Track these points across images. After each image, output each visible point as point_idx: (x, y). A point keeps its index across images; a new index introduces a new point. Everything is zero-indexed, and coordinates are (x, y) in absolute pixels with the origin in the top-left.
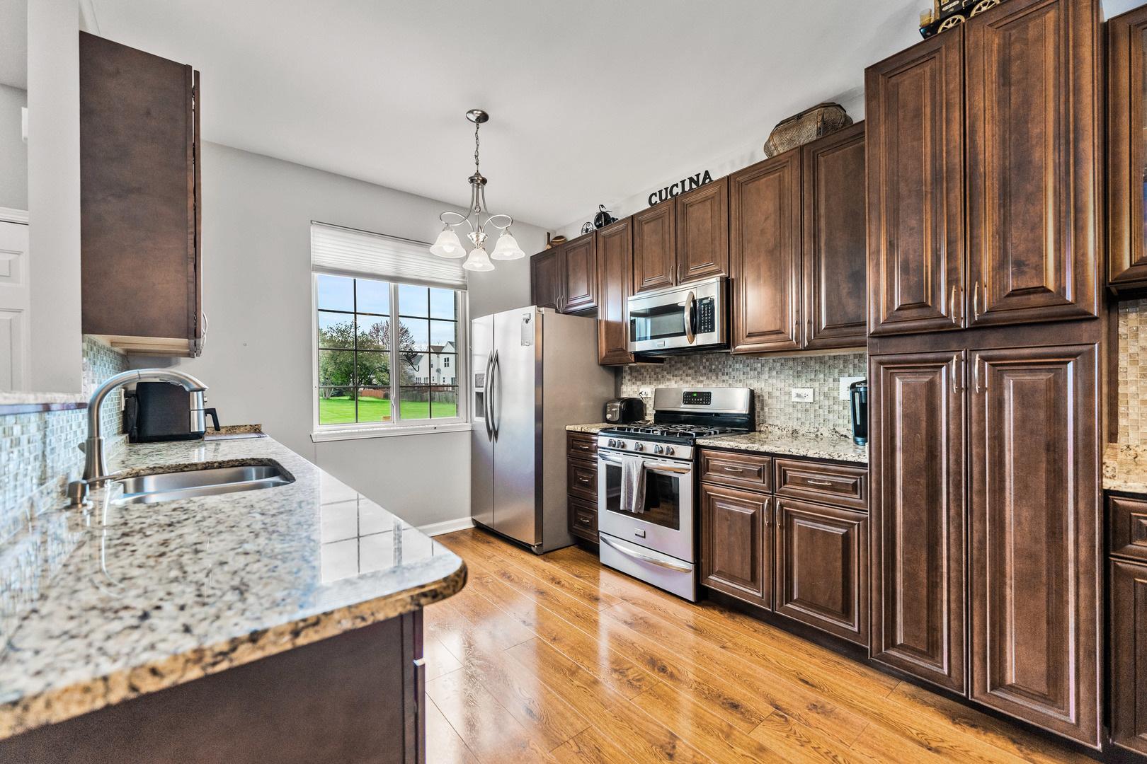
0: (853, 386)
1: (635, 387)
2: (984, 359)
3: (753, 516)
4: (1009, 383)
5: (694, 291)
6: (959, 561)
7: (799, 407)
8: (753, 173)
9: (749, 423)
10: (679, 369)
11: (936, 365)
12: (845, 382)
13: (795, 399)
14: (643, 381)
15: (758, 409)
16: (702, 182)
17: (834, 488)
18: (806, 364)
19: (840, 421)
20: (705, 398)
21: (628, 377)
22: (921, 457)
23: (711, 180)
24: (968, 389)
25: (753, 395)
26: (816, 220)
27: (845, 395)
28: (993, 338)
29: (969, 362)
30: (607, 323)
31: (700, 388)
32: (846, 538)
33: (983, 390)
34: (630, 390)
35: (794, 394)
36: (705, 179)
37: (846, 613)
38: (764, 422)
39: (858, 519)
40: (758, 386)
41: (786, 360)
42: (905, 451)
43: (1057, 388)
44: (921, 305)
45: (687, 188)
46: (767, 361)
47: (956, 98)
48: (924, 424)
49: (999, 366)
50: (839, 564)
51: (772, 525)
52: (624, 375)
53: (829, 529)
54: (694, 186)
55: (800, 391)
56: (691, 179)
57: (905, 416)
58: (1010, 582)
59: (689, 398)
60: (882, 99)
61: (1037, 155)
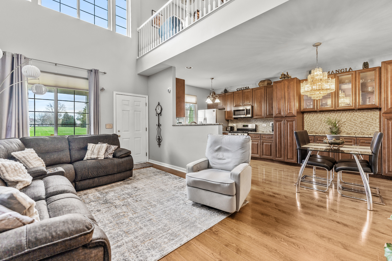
0: (272, 124)
1: (232, 124)
2: (286, 120)
3: (257, 144)
4: (289, 123)
5: (246, 107)
6: (284, 145)
7: (264, 127)
8: (257, 89)
9: (255, 130)
10: (241, 121)
11: (281, 121)
12: (271, 123)
13: (263, 126)
14: (234, 123)
15: (257, 128)
16: (247, 88)
17: (269, 138)
18: (265, 120)
19: (270, 129)
20: (247, 126)
21: (230, 122)
22: (280, 132)
23: (249, 88)
24: (285, 124)
25: (256, 125)
26: (267, 99)
27: (271, 125)
28: (287, 118)
29: (285, 121)
30: (227, 111)
31: (246, 124)
32: (271, 145)
33: (286, 124)
34: (230, 125)
35: (263, 125)
36: (248, 88)
37: (271, 155)
38: (258, 130)
39: (272, 142)
40: (257, 124)
41: (262, 119)
42: (278, 132)
43: (293, 123)
44: (280, 113)
45: (245, 89)
46: (258, 120)
47: (283, 89)
48: (280, 128)
49: (288, 121)
50: (270, 148)
51: (260, 145)
52: (229, 122)
53: (268, 144)
54: (246, 89)
55: (264, 125)
56: (245, 87)
57: (278, 127)
58: (289, 146)
59: (244, 126)
60: (275, 86)
61: (291, 97)
